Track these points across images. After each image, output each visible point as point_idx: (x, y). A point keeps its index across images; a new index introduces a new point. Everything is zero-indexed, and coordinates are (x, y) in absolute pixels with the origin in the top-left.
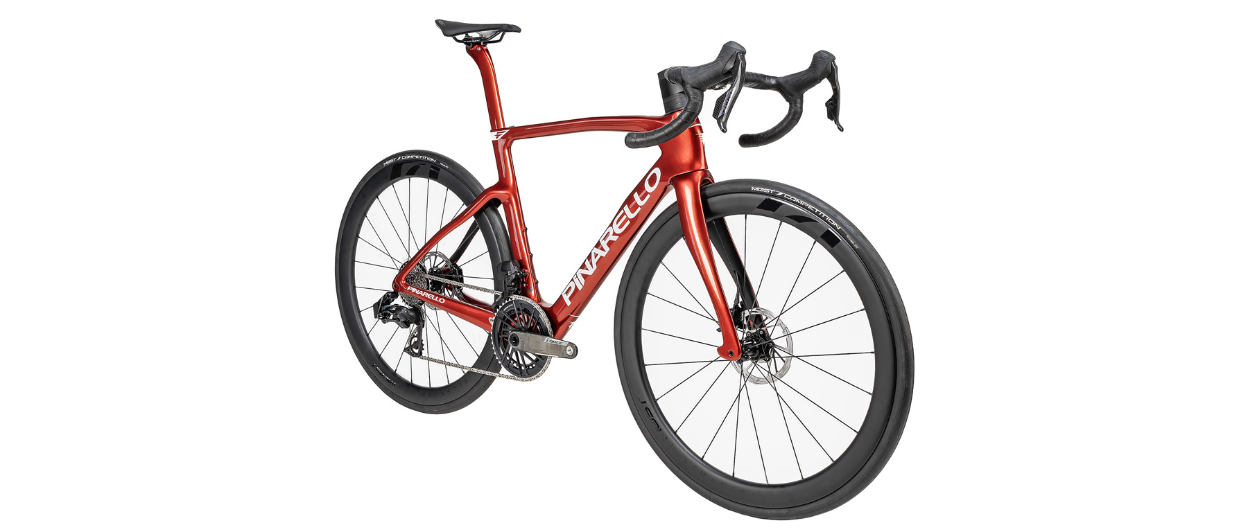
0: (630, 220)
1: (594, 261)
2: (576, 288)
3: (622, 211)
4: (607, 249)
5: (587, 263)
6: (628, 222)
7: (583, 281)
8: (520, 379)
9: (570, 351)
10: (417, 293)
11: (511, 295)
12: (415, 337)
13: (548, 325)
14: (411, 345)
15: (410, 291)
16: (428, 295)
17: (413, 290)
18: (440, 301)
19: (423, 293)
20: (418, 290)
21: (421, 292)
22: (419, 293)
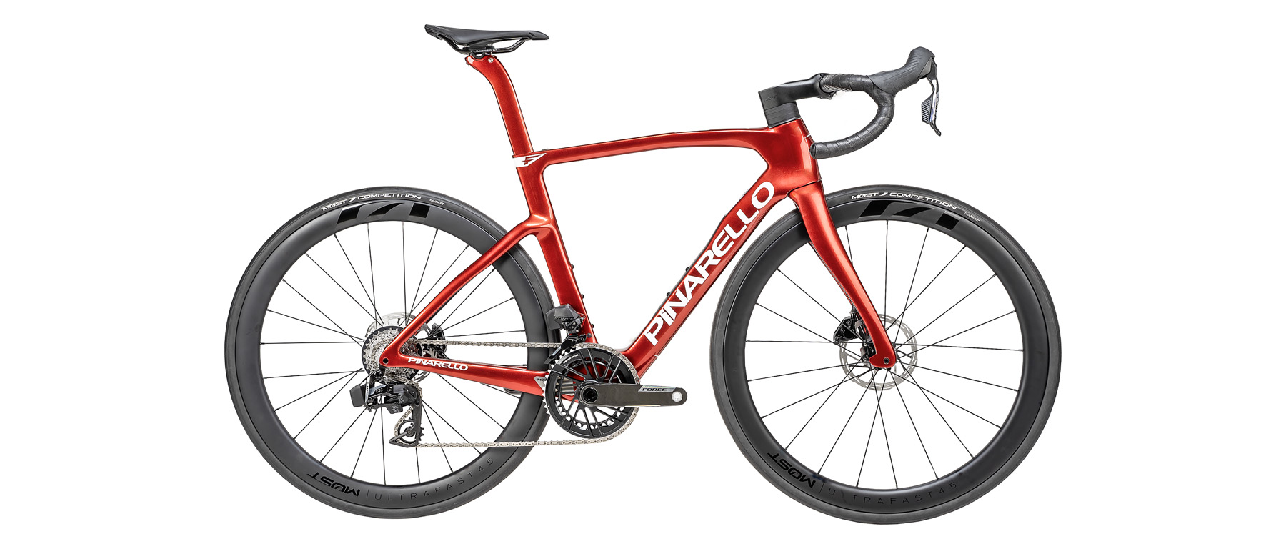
0: (734, 240)
1: (689, 290)
2: (665, 324)
3: (723, 232)
4: (706, 275)
5: (679, 294)
6: (732, 243)
7: (673, 314)
8: (592, 440)
9: (677, 397)
10: (424, 363)
11: (574, 344)
12: (407, 421)
13: (634, 372)
14: (399, 434)
15: (413, 363)
16: (442, 364)
17: (418, 361)
18: (460, 368)
19: (433, 363)
20: (426, 360)
21: (431, 362)
22: (428, 363)
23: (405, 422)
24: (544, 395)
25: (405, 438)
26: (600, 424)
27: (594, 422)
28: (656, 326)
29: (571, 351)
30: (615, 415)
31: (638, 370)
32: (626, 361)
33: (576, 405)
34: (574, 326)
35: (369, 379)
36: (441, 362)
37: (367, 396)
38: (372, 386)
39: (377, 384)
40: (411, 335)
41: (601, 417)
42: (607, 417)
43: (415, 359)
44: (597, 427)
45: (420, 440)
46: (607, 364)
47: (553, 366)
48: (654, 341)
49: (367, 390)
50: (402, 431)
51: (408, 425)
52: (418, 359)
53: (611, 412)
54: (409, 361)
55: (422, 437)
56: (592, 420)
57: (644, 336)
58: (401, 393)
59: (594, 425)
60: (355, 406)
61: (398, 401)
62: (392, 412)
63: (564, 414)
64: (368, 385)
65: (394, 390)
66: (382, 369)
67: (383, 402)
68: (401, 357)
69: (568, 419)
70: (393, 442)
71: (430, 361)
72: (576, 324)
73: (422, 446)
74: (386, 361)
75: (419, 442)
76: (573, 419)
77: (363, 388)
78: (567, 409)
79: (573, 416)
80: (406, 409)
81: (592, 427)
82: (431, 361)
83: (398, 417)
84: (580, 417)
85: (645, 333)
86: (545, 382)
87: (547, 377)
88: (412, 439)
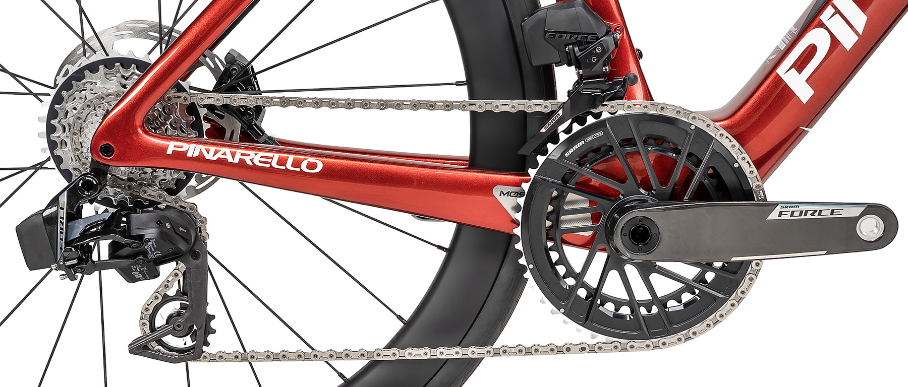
9: (870, 228)
10: (209, 157)
11: (596, 101)
12: (172, 299)
13: (749, 170)
14: (153, 329)
15: (180, 156)
16: (255, 157)
17: (193, 150)
18: (304, 167)
19: (233, 155)
20: (213, 149)
21: (225, 153)
22: (219, 155)
23: (166, 299)
24: (518, 231)
25: (171, 340)
26: (662, 303)
27: (648, 296)
28: (811, 51)
29: (590, 120)
30: (700, 279)
31: (759, 163)
32: (730, 144)
33: (601, 258)
34: (599, 56)
35: (64, 199)
36: (252, 153)
37: (61, 244)
38: (74, 215)
39: (89, 210)
40: (170, 81)
41: (664, 286)
42: (680, 285)
43: (185, 147)
44: (655, 310)
45: (207, 344)
46: (678, 152)
47: (541, 159)
48: (804, 92)
49: (62, 225)
50: (160, 321)
51: (173, 307)
52: (192, 146)
53: (690, 272)
54: (169, 152)
55: (210, 338)
56: (642, 294)
57: (779, 80)
58: (151, 233)
59: (648, 305)
60: (32, 266)
61: (145, 253)
62: (131, 279)
63: (571, 281)
64: (63, 213)
65: (134, 227)
66: (99, 171)
67: (105, 256)
68: (147, 142)
69: (582, 293)
70: (139, 348)
71: (223, 150)
72: (604, 51)
73: (213, 358)
74: (107, 150)
75: (205, 348)
76: (595, 294)
77: (51, 220)
78: (578, 269)
79: (594, 284)
80: (167, 269)
81: (643, 311)
82: (228, 150)
83: (147, 289)
84: (614, 287)
85: (781, 71)
86: (521, 201)
87: (526, 187)
88: (188, 341)
